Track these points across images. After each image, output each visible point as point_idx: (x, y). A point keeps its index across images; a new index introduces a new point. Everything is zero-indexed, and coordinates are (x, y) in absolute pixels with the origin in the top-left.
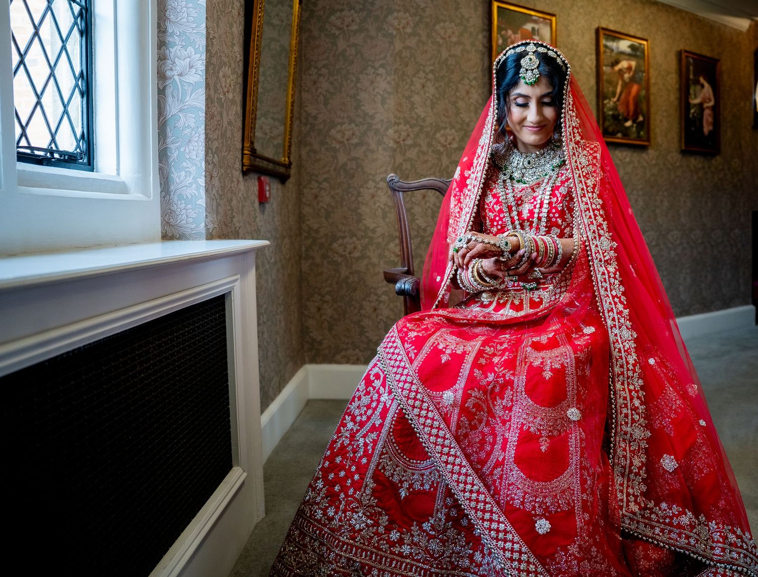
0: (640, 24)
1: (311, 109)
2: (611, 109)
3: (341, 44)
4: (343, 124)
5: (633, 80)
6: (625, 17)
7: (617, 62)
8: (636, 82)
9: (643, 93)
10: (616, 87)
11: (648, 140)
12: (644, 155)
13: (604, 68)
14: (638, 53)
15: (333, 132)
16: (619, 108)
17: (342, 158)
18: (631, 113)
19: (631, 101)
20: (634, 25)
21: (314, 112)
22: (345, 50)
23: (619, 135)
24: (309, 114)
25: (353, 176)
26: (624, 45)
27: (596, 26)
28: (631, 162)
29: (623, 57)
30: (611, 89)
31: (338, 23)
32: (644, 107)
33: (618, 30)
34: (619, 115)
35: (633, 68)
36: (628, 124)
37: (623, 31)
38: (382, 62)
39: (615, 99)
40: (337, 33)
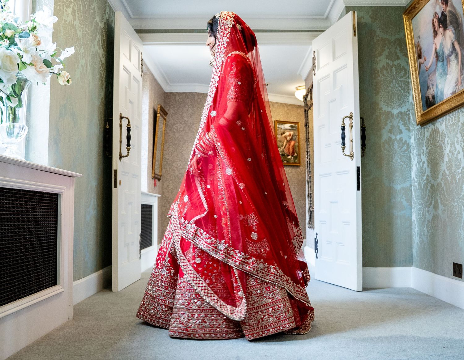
0: (295, 116)
1: (167, 157)
2: (281, 152)
3: (177, 135)
4: (177, 161)
5: (291, 139)
6: (288, 114)
7: (284, 133)
8: (293, 140)
9: (297, 144)
10: (283, 143)
11: (299, 163)
12: (298, 169)
13: (278, 136)
14: (294, 128)
15: (174, 164)
16: (285, 151)
17: (177, 173)
18: (291, 153)
19: (291, 148)
20: (293, 117)
21: (168, 158)
22: (178, 137)
23: (285, 162)
24: (166, 158)
25: (180, 179)
26: (287, 126)
27: (275, 120)
28: (291, 172)
29: (286, 130)
30: (281, 144)
31: (176, 128)
32: (297, 150)
33: (285, 120)
34: (285, 154)
35: (292, 135)
36: (290, 157)
37: (287, 121)
38: (190, 141)
39: (283, 148)
40: (176, 131)
